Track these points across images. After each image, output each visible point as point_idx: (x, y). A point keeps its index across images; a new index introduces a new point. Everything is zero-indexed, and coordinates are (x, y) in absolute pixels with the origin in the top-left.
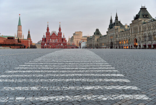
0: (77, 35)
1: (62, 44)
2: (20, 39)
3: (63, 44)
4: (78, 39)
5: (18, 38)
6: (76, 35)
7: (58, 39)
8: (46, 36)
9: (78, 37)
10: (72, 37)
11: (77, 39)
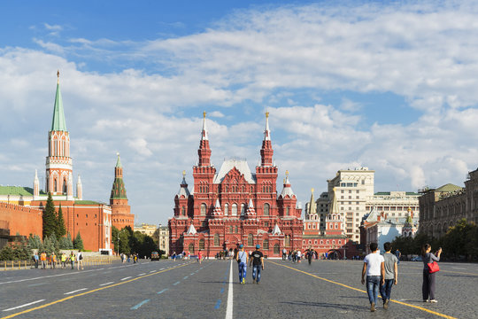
0: (350, 185)
1: (277, 229)
2: (60, 203)
3: (282, 229)
4: (354, 206)
5: (50, 195)
6: (344, 185)
7: (255, 201)
8: (197, 187)
9: (354, 195)
10: (324, 195)
11: (346, 206)
